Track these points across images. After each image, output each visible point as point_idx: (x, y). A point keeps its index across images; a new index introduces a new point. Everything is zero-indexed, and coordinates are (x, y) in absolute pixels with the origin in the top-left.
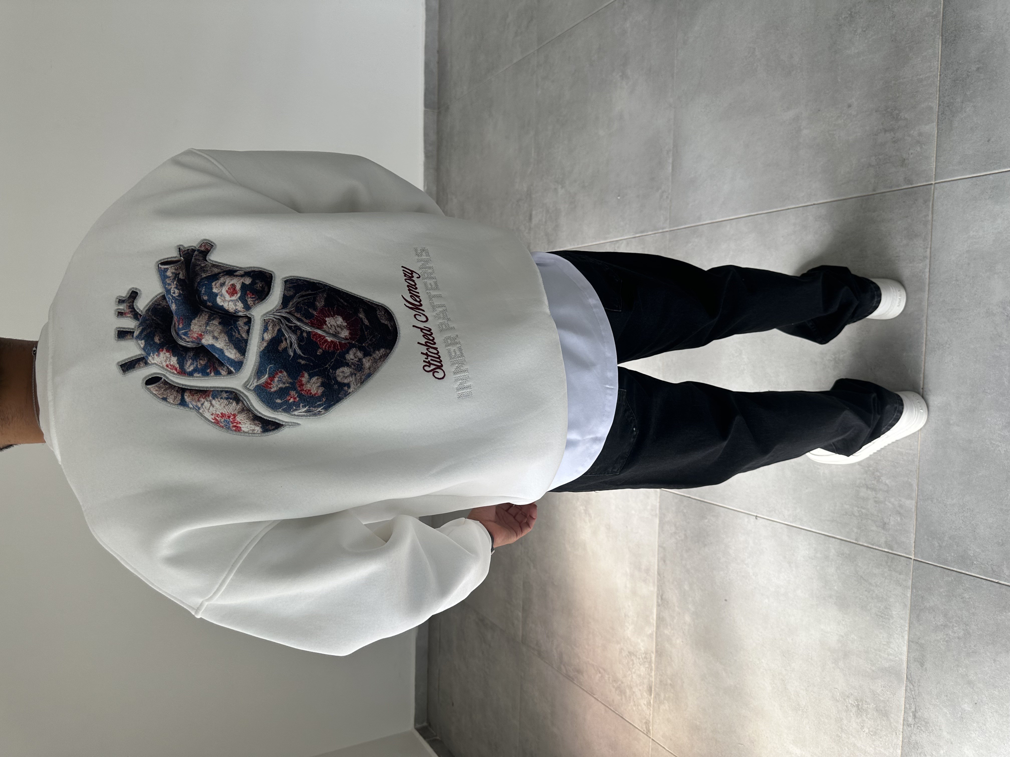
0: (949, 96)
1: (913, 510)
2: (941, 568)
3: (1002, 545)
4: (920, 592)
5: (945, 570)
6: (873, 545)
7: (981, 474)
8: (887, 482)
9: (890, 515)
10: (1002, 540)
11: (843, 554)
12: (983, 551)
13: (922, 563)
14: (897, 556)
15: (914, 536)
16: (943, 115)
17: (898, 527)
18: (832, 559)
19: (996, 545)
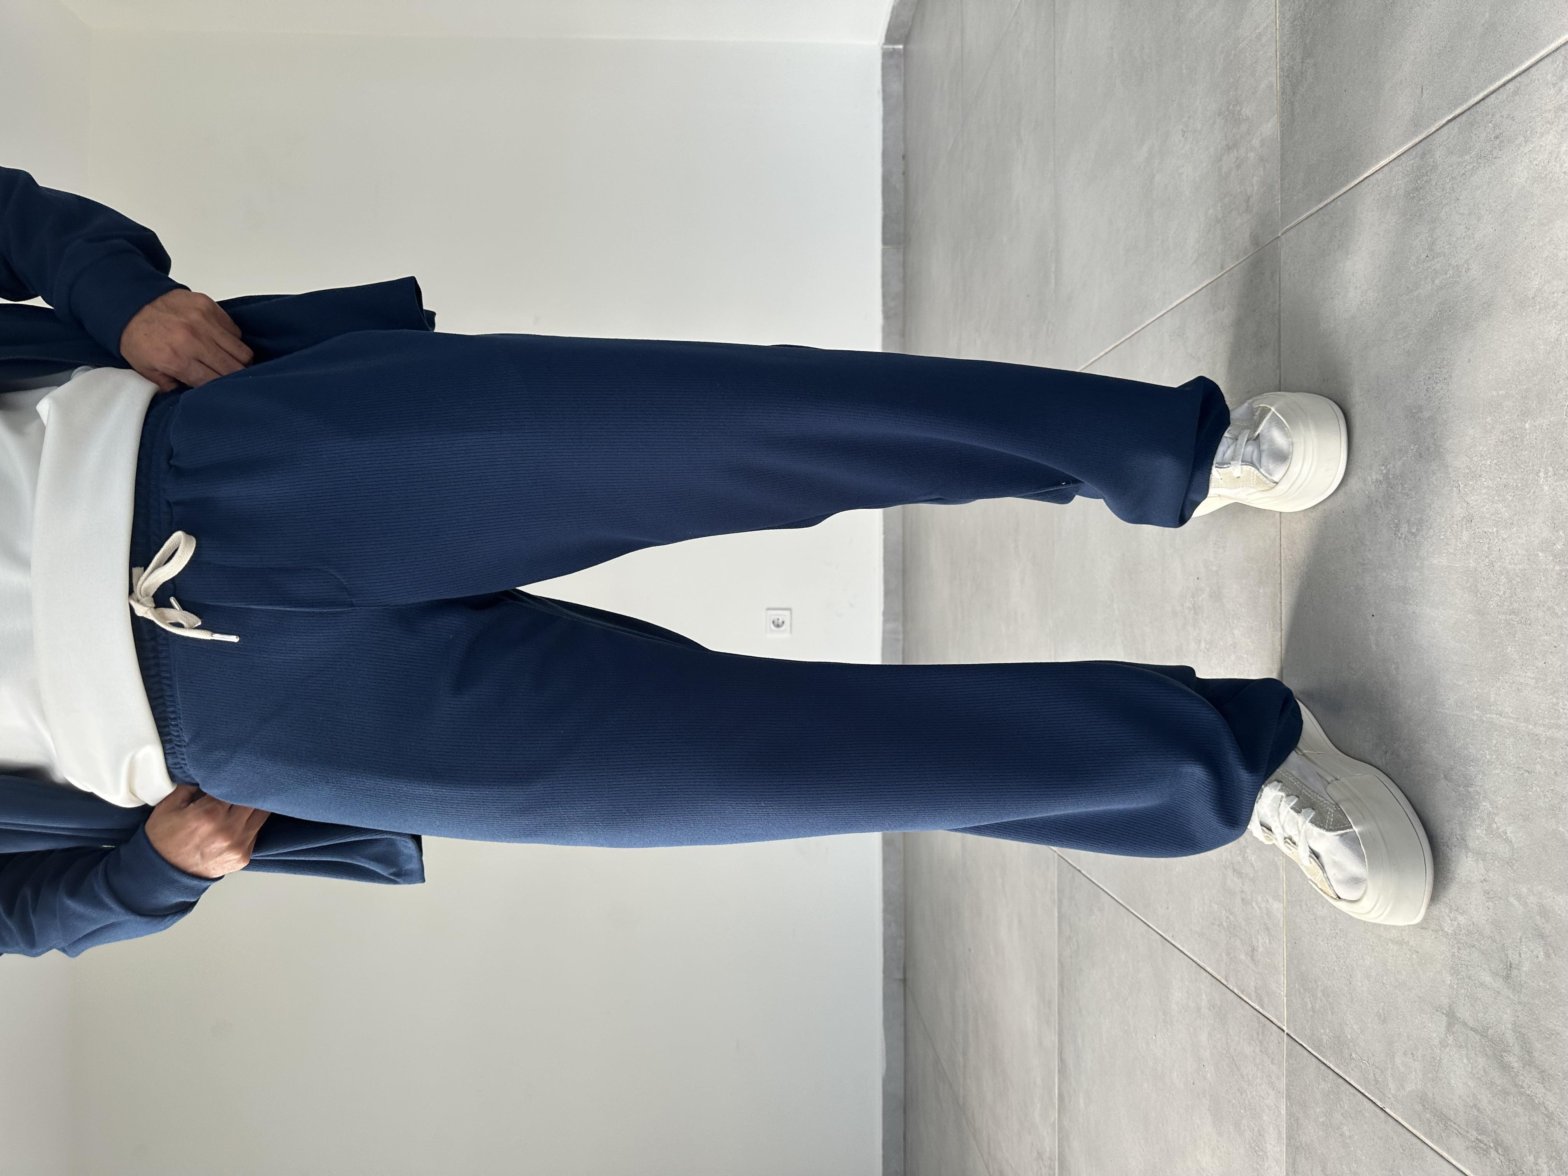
0: (1288, 54)
1: (1282, 925)
2: (1318, 1061)
3: (1384, 1021)
4: (1294, 1108)
5: (1321, 1064)
6: (1242, 992)
8: (1253, 858)
9: (1258, 931)
10: (1383, 1009)
11: (1214, 1007)
12: (1362, 1031)
13: (1295, 1044)
15: (1285, 982)
17: (1267, 960)
18: (1204, 1015)
19: (1376, 1018)
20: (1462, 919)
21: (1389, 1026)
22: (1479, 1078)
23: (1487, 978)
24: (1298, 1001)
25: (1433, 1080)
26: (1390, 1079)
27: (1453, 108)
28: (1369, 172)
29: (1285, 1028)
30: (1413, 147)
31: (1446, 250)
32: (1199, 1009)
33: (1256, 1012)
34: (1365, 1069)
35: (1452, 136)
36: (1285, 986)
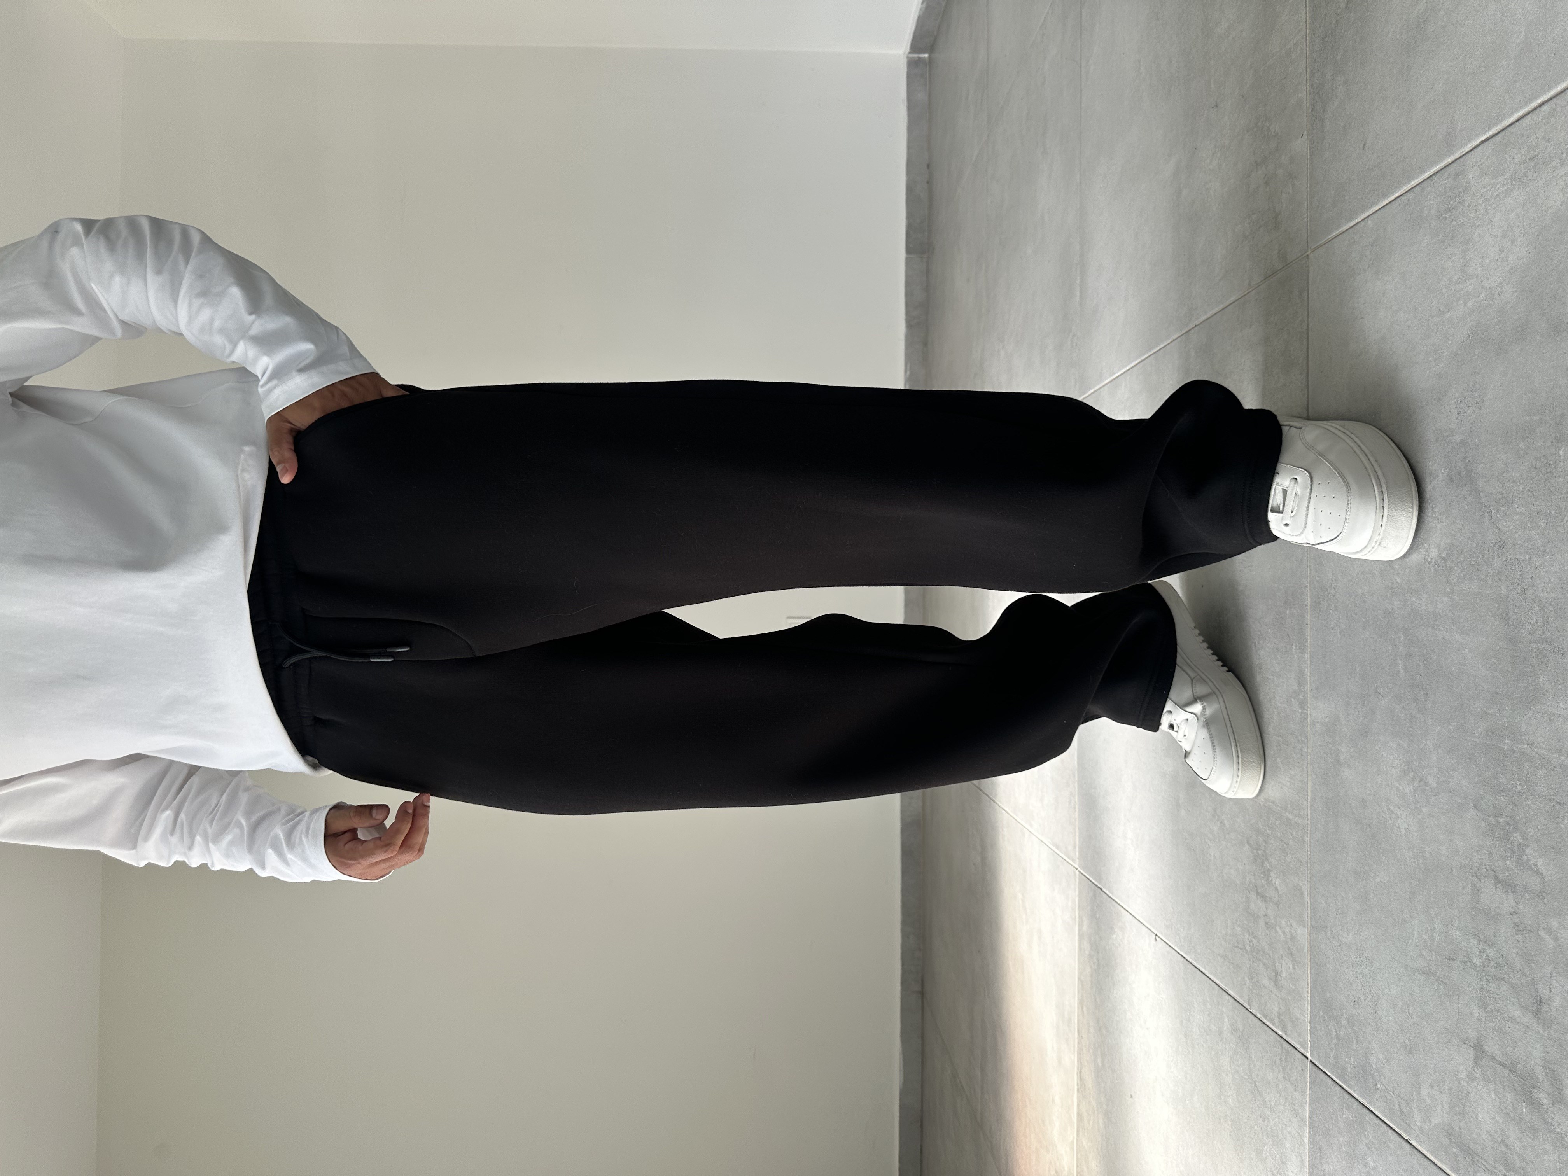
0: (1319, 70)
1: (1306, 950)
2: (1342, 1090)
3: (1410, 1052)
4: (1317, 1136)
5: (1345, 1094)
6: (1265, 1017)
7: (1378, 880)
8: (1278, 882)
9: (1282, 957)
10: (1409, 1040)
11: (1236, 1030)
12: (1387, 1061)
13: (1319, 1071)
14: (1292, 1048)
15: (1309, 1008)
16: (1313, 113)
17: (1291, 985)
18: (1226, 1038)
19: (1402, 1049)
20: (1491, 952)
21: (1415, 1057)
22: (1508, 1114)
23: (1517, 1014)
24: (1323, 1028)
25: (1460, 1114)
26: (1415, 1110)
27: (1486, 129)
28: (1400, 191)
29: (1308, 1055)
30: (1445, 167)
31: (1480, 273)
32: (1220, 1033)
33: (1279, 1038)
34: (1390, 1099)
35: (1485, 157)
36: (1309, 1013)
